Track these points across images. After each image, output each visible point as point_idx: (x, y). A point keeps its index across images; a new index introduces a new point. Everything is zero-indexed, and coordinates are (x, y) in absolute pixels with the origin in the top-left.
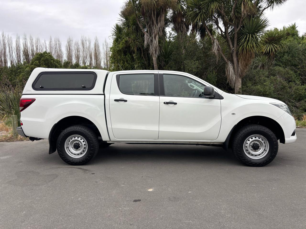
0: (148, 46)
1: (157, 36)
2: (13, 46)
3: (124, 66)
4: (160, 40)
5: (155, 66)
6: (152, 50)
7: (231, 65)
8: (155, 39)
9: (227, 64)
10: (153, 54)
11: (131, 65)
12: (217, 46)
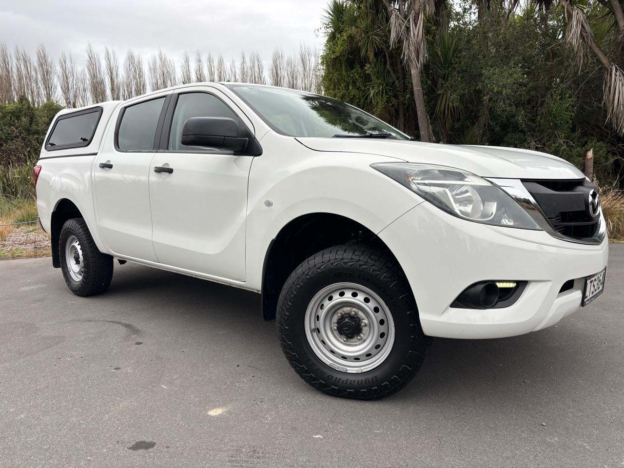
0: (400, 41)
1: (421, 16)
2: (176, 77)
3: (347, 94)
4: (429, 24)
5: (415, 88)
6: (409, 51)
7: (618, 74)
8: (416, 24)
9: (608, 73)
10: (411, 61)
11: (364, 91)
12: (580, 27)
